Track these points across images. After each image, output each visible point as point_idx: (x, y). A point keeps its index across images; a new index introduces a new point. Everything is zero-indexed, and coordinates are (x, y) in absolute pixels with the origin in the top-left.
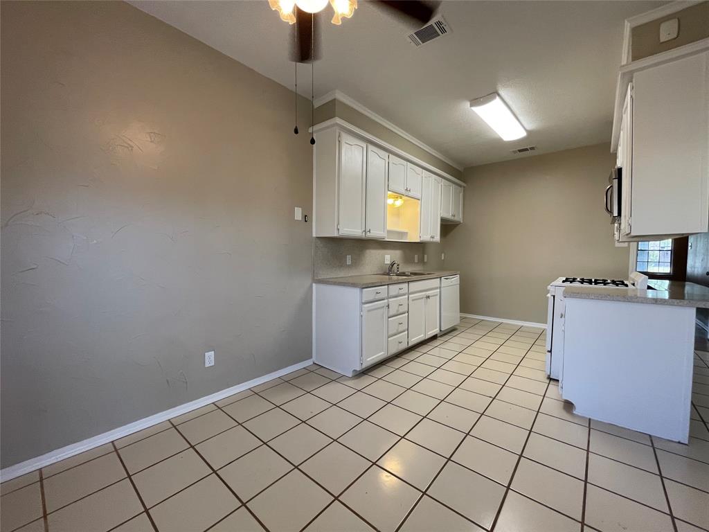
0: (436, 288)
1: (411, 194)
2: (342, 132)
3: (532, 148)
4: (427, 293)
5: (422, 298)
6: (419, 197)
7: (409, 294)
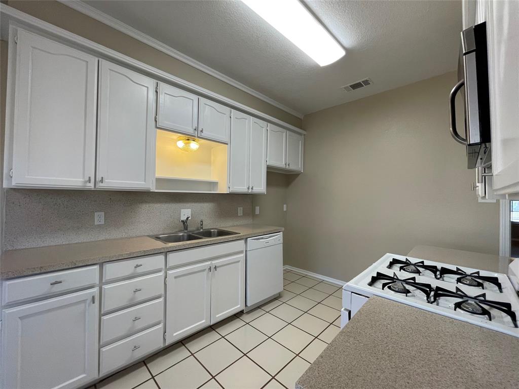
0: (241, 252)
1: (204, 135)
2: (19, 29)
3: (366, 83)
4: (214, 262)
5: (204, 270)
6: (226, 140)
7: (167, 269)
